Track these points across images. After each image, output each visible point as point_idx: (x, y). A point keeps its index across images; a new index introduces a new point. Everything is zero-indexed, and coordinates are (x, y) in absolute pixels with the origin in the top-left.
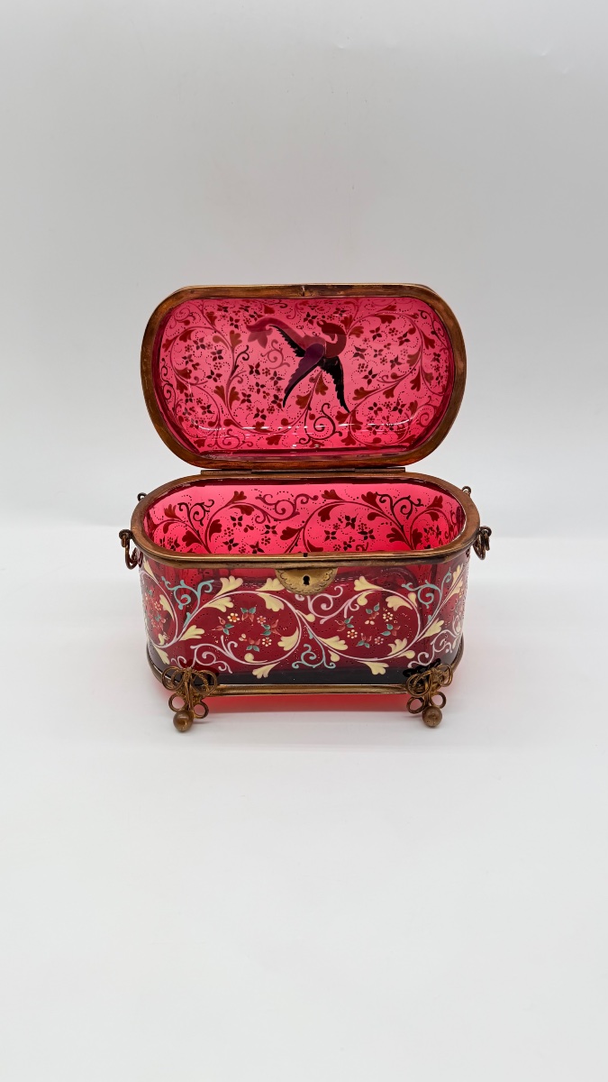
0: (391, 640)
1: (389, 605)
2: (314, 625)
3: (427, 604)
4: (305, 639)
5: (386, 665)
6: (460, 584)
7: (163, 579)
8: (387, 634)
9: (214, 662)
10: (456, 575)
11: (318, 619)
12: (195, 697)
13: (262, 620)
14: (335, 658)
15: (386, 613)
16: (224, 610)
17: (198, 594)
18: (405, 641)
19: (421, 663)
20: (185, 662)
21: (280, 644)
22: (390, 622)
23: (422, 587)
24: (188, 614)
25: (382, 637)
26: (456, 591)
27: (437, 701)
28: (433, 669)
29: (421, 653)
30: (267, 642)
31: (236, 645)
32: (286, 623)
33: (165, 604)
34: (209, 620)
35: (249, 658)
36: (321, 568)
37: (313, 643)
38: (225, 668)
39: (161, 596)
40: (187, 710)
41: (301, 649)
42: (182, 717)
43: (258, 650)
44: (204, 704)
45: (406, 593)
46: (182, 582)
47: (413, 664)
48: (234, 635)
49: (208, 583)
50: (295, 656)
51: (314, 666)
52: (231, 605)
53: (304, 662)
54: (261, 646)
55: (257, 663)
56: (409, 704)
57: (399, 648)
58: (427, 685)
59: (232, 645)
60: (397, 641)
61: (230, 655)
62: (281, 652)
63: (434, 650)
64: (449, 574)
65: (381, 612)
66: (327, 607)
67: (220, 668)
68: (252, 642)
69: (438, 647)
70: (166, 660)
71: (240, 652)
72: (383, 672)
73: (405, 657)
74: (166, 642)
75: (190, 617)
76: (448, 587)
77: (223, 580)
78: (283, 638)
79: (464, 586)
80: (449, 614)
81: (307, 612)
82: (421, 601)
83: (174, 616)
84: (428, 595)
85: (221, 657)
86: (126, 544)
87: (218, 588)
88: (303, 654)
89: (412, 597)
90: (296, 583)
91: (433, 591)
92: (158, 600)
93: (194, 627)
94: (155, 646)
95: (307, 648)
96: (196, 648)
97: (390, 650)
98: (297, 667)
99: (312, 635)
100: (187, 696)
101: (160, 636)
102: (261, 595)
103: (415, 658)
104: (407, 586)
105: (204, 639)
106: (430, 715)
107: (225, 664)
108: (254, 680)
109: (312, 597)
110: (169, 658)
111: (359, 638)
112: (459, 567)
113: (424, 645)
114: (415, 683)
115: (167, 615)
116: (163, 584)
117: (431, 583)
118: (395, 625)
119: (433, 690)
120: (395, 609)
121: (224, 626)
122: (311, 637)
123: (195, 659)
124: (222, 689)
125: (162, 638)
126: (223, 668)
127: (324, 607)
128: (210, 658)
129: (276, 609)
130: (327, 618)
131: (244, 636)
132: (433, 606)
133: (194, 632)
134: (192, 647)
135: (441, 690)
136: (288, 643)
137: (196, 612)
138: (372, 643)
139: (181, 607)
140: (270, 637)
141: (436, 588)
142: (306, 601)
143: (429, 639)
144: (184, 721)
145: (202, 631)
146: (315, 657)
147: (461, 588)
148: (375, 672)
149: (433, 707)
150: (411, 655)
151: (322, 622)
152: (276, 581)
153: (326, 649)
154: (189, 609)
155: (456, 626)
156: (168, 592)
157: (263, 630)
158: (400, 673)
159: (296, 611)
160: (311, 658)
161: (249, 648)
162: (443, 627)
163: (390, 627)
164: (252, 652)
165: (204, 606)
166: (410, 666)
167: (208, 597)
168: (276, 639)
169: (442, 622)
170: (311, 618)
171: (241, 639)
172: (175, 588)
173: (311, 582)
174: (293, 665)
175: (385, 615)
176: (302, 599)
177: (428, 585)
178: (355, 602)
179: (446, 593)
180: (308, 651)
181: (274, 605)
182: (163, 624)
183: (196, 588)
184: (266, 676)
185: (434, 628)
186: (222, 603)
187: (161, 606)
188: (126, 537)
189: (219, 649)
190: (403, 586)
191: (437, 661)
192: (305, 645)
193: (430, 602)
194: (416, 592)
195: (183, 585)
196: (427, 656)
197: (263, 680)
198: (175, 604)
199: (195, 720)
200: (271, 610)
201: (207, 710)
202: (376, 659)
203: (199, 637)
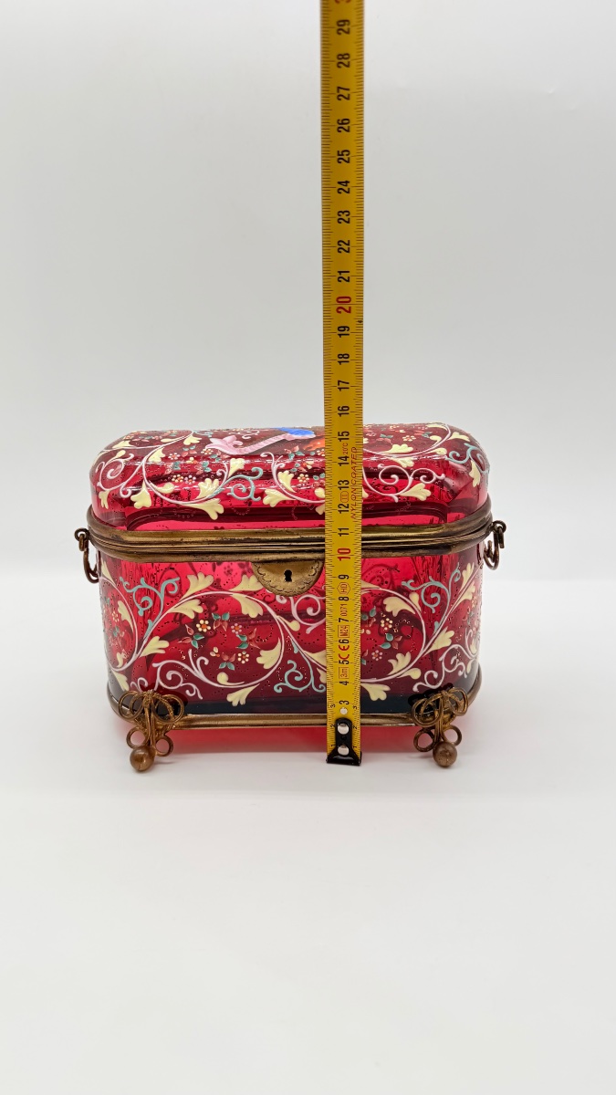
0: (391, 654)
1: (388, 609)
2: (297, 635)
3: (432, 607)
4: (288, 653)
5: (387, 688)
6: (472, 589)
7: (121, 579)
8: (387, 646)
9: (181, 685)
10: (467, 574)
11: (303, 628)
12: (158, 730)
13: (237, 630)
14: (325, 678)
15: (384, 619)
16: (192, 616)
17: (161, 595)
18: (408, 656)
19: (428, 685)
20: (146, 684)
21: (259, 660)
22: (390, 631)
23: (427, 585)
24: (149, 621)
25: (381, 650)
26: (467, 596)
27: (451, 736)
28: (444, 692)
29: (428, 672)
30: (244, 658)
31: (207, 662)
32: (265, 631)
33: (124, 611)
34: (175, 629)
35: (222, 678)
36: (305, 560)
37: (298, 658)
38: (194, 692)
39: (120, 603)
40: (147, 746)
41: (284, 666)
42: (141, 753)
43: (232, 667)
44: (168, 740)
45: (406, 592)
46: (142, 580)
47: (419, 687)
48: (204, 651)
49: (173, 581)
50: (278, 676)
51: (301, 690)
52: (200, 610)
53: (287, 684)
54: (237, 663)
55: (232, 685)
56: (416, 739)
57: (402, 665)
58: (436, 713)
59: (202, 662)
60: (399, 656)
61: (199, 674)
62: (261, 670)
63: (444, 668)
64: (457, 571)
65: (379, 618)
66: (314, 611)
67: (188, 692)
68: (226, 658)
69: (450, 667)
70: (125, 687)
71: (211, 672)
72: (383, 697)
73: (409, 677)
74: (126, 661)
75: (152, 625)
76: (457, 587)
77: (191, 578)
78: (263, 653)
79: (477, 593)
80: (462, 622)
81: (291, 618)
82: (426, 603)
83: (133, 625)
84: (433, 596)
85: (190, 678)
86: (84, 547)
87: (184, 587)
88: (287, 674)
89: (415, 598)
90: (277, 581)
91: (439, 590)
92: (115, 607)
93: (157, 638)
94: (113, 670)
95: (292, 666)
96: (158, 665)
97: (391, 668)
98: (280, 691)
99: (297, 648)
100: (148, 730)
101: (118, 655)
102: (235, 596)
103: (421, 679)
104: (407, 584)
105: (169, 654)
106: (441, 752)
107: (194, 687)
108: (229, 708)
109: (296, 596)
110: (129, 682)
112: (469, 566)
113: (431, 662)
114: (422, 709)
115: (124, 625)
116: (120, 585)
117: (436, 580)
118: (396, 636)
119: (445, 723)
120: (395, 614)
121: (192, 637)
122: (296, 652)
123: (159, 681)
124: (192, 720)
125: (120, 657)
126: (191, 692)
127: (310, 611)
128: (175, 680)
129: (253, 615)
130: (314, 626)
131: (216, 650)
132: (441, 610)
133: (156, 646)
134: (155, 665)
135: (454, 723)
136: (269, 659)
137: (159, 619)
138: (369, 658)
139: (141, 613)
140: (248, 651)
141: (442, 586)
142: (288, 605)
143: (437, 653)
144: (144, 760)
145: (165, 644)
146: (302, 677)
147: (474, 594)
148: (374, 698)
149: (445, 742)
150: (416, 674)
151: (309, 631)
152: (253, 579)
153: (314, 666)
154: (151, 615)
155: (470, 643)
156: (125, 594)
157: (240, 643)
158: (404, 699)
159: (276, 617)
160: (297, 679)
161: (223, 666)
162: (453, 640)
163: (390, 638)
164: (226, 670)
165: (172, 610)
166: (415, 689)
167: (173, 599)
168: (254, 654)
169: (452, 633)
170: (295, 626)
171: (213, 655)
173: (293, 578)
174: (275, 688)
175: (383, 622)
176: (285, 601)
177: (433, 583)
179: (455, 595)
180: (293, 670)
181: (251, 609)
182: (123, 638)
183: (157, 586)
184: (243, 702)
185: (443, 640)
186: (189, 608)
187: (120, 615)
188: (84, 539)
189: (186, 667)
190: (404, 583)
191: (447, 686)
192: (289, 662)
193: (436, 605)
194: (418, 592)
195: (144, 584)
196: (436, 676)
197: (239, 709)
198: (134, 609)
199: (157, 758)
200: (248, 616)
201: (171, 746)
202: (375, 680)
203: (162, 652)
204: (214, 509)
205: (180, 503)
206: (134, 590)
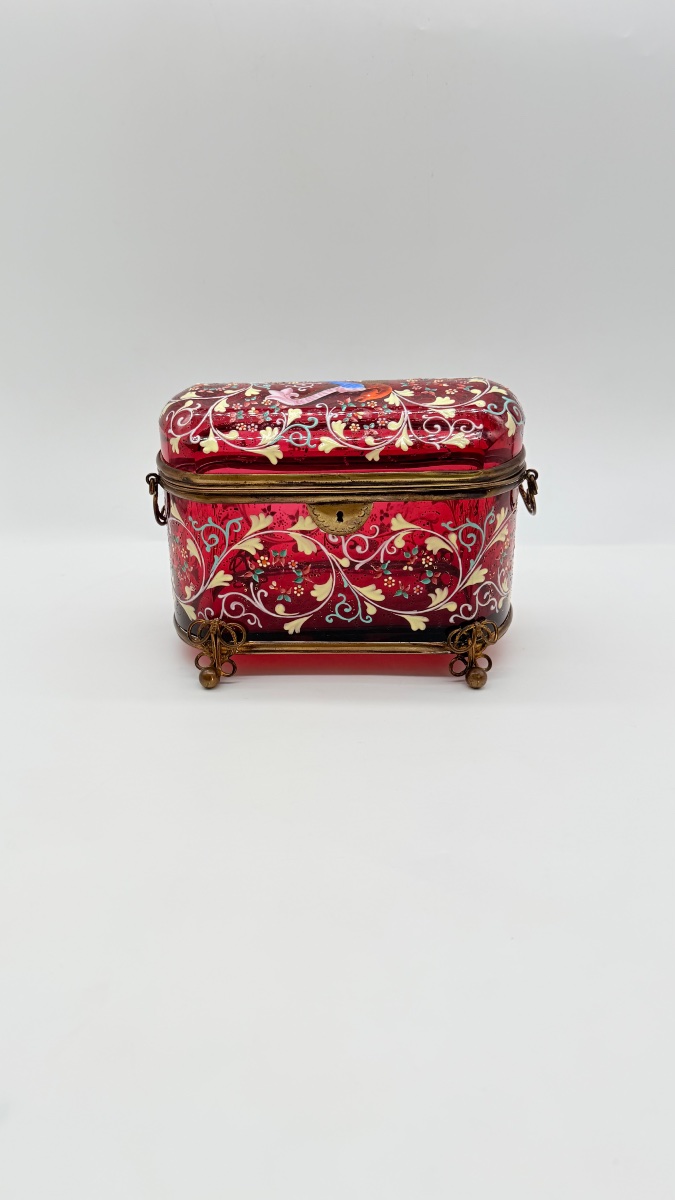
0: (431, 589)
1: (429, 548)
2: (350, 571)
3: (468, 546)
4: (339, 587)
5: (426, 620)
6: (505, 532)
7: (190, 518)
8: (427, 582)
9: (243, 614)
10: (501, 517)
11: (353, 564)
12: (223, 654)
13: (293, 566)
14: (371, 610)
15: (425, 557)
16: (253, 553)
17: (226, 534)
18: (446, 590)
19: (463, 617)
20: (213, 614)
21: (313, 593)
22: (430, 568)
23: (464, 526)
24: (216, 557)
25: (422, 585)
26: (500, 538)
27: (483, 663)
28: (477, 624)
29: (463, 606)
30: (298, 591)
31: (266, 595)
32: (319, 568)
33: (192, 549)
34: (238, 564)
35: (280, 609)
36: (354, 502)
37: (348, 591)
38: (255, 621)
39: (189, 541)
40: (213, 667)
41: (334, 599)
42: (209, 673)
43: (289, 600)
44: (231, 662)
45: (446, 533)
46: (210, 520)
47: (455, 618)
48: (264, 584)
49: (237, 521)
50: (329, 609)
51: (349, 620)
52: (261, 547)
53: (338, 615)
54: (292, 596)
55: (288, 616)
56: (451, 665)
57: (440, 599)
58: (470, 642)
59: (262, 594)
60: (438, 591)
61: (260, 605)
62: (315, 603)
63: (478, 602)
64: (491, 514)
65: (420, 556)
66: (363, 550)
67: (249, 621)
68: (283, 591)
69: (483, 601)
70: (192, 616)
71: (270, 603)
72: (423, 627)
73: (446, 610)
74: (193, 593)
75: (218, 561)
76: (491, 529)
77: (253, 518)
78: (316, 587)
79: (510, 535)
80: (496, 560)
81: (342, 556)
82: (463, 543)
83: (201, 561)
84: (469, 536)
85: (252, 608)
86: (154, 490)
87: (248, 524)
88: (338, 606)
89: (453, 538)
90: (331, 522)
91: (475, 531)
92: (184, 544)
93: (222, 572)
94: (182, 603)
95: (341, 599)
96: (223, 597)
97: (430, 601)
98: (331, 621)
99: (346, 583)
100: (214, 655)
101: (187, 588)
102: (294, 535)
103: (457, 611)
104: (447, 525)
105: (233, 586)
106: (473, 675)
107: (255, 616)
108: (285, 636)
109: (346, 537)
110: (196, 612)
111: (397, 587)
112: (503, 509)
113: (466, 596)
114: (457, 638)
115: (193, 561)
116: (189, 525)
117: (473, 522)
118: (435, 572)
119: (477, 652)
120: (435, 553)
121: (253, 572)
122: (345, 586)
123: (223, 611)
124: (252, 646)
125: (188, 590)
126: (252, 621)
127: (359, 549)
128: (238, 610)
129: (308, 552)
130: (362, 563)
131: (274, 583)
132: (475, 549)
133: (221, 579)
134: (220, 596)
135: (485, 652)
136: (322, 592)
137: (224, 555)
138: (411, 592)
139: (208, 549)
140: (302, 585)
141: (478, 528)
142: (340, 544)
143: (472, 588)
144: (210, 680)
145: (230, 578)
146: (350, 609)
147: (507, 537)
148: (414, 628)
149: (477, 668)
150: (452, 607)
151: (357, 567)
152: (308, 519)
153: (362, 599)
154: (217, 551)
155: (502, 581)
156: (195, 533)
157: (295, 577)
158: (439, 628)
159: (329, 554)
160: (346, 610)
161: (280, 598)
162: (487, 577)
163: (430, 574)
164: (283, 602)
165: (236, 547)
166: (451, 620)
167: (236, 538)
168: (309, 588)
169: (485, 571)
170: (345, 563)
171: (271, 588)
172: (203, 528)
173: (345, 519)
174: (327, 618)
175: (424, 559)
176: (336, 540)
177: (470, 524)
178: (392, 543)
179: (490, 536)
180: (343, 602)
181: (306, 547)
182: (190, 573)
183: (223, 524)
184: (298, 631)
185: (478, 576)
186: (251, 545)
187: (188, 552)
188: (154, 482)
189: (248, 598)
190: (443, 524)
191: (480, 619)
192: (340, 595)
193: (472, 544)
194: (456, 532)
195: (211, 523)
196: (470, 608)
197: (295, 637)
198: (203, 547)
199: (222, 679)
200: (303, 553)
201: (235, 668)
202: (415, 612)
203: (227, 585)
204: (274, 455)
205: (244, 448)
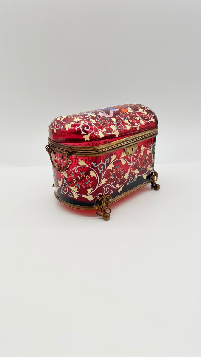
1: (147, 153)
2: (132, 166)
3: (154, 150)
4: (131, 173)
9: (109, 191)
13: (121, 169)
14: (136, 177)
15: (147, 156)
16: (112, 169)
17: (105, 165)
18: (150, 165)
20: (101, 195)
21: (125, 177)
22: (147, 159)
25: (146, 165)
29: (153, 168)
30: (122, 178)
33: (93, 174)
34: (108, 174)
35: (117, 185)
36: (135, 144)
41: (129, 177)
43: (119, 181)
44: (108, 208)
45: (150, 148)
48: (114, 179)
49: (108, 159)
50: (128, 181)
51: (132, 182)
52: (113, 166)
53: (130, 182)
55: (119, 187)
57: (149, 168)
59: (114, 182)
60: (148, 165)
61: (113, 186)
62: (125, 180)
68: (118, 179)
70: (92, 199)
72: (146, 178)
73: (150, 170)
74: (92, 190)
75: (103, 175)
77: (112, 157)
78: (125, 174)
81: (131, 162)
83: (97, 177)
84: (154, 147)
85: (111, 188)
87: (110, 159)
88: (130, 179)
89: (152, 149)
90: (131, 152)
92: (89, 174)
93: (104, 179)
95: (131, 176)
96: (104, 187)
97: (147, 169)
98: (129, 184)
99: (132, 170)
102: (121, 159)
103: (152, 170)
104: (151, 146)
107: (112, 191)
108: (118, 194)
109: (132, 156)
110: (93, 197)
111: (141, 168)
116: (92, 166)
121: (112, 176)
123: (104, 192)
125: (90, 190)
126: (111, 193)
127: (134, 159)
129: (124, 164)
130: (135, 163)
131: (116, 177)
133: (104, 181)
136: (127, 176)
137: (105, 172)
138: (144, 168)
139: (100, 172)
140: (123, 175)
145: (106, 180)
146: (132, 178)
148: (144, 178)
151: (134, 165)
152: (124, 153)
153: (135, 174)
154: (103, 172)
156: (95, 168)
157: (121, 173)
158: (149, 176)
159: (128, 163)
163: (147, 161)
164: (118, 183)
165: (107, 169)
166: (151, 173)
167: (108, 165)
170: (131, 164)
171: (116, 179)
174: (127, 184)
176: (130, 158)
178: (141, 155)
181: (124, 162)
182: (91, 183)
183: (104, 162)
184: (121, 191)
186: (111, 167)
187: (90, 176)
189: (110, 185)
195: (102, 162)
197: (121, 193)
198: (98, 171)
201: (110, 210)
202: (145, 174)
203: (105, 183)
204: (117, 133)
205: (110, 133)
206: (98, 165)
